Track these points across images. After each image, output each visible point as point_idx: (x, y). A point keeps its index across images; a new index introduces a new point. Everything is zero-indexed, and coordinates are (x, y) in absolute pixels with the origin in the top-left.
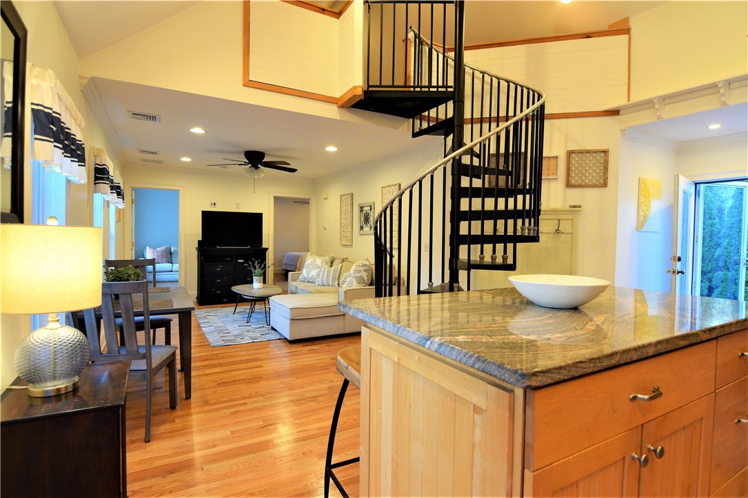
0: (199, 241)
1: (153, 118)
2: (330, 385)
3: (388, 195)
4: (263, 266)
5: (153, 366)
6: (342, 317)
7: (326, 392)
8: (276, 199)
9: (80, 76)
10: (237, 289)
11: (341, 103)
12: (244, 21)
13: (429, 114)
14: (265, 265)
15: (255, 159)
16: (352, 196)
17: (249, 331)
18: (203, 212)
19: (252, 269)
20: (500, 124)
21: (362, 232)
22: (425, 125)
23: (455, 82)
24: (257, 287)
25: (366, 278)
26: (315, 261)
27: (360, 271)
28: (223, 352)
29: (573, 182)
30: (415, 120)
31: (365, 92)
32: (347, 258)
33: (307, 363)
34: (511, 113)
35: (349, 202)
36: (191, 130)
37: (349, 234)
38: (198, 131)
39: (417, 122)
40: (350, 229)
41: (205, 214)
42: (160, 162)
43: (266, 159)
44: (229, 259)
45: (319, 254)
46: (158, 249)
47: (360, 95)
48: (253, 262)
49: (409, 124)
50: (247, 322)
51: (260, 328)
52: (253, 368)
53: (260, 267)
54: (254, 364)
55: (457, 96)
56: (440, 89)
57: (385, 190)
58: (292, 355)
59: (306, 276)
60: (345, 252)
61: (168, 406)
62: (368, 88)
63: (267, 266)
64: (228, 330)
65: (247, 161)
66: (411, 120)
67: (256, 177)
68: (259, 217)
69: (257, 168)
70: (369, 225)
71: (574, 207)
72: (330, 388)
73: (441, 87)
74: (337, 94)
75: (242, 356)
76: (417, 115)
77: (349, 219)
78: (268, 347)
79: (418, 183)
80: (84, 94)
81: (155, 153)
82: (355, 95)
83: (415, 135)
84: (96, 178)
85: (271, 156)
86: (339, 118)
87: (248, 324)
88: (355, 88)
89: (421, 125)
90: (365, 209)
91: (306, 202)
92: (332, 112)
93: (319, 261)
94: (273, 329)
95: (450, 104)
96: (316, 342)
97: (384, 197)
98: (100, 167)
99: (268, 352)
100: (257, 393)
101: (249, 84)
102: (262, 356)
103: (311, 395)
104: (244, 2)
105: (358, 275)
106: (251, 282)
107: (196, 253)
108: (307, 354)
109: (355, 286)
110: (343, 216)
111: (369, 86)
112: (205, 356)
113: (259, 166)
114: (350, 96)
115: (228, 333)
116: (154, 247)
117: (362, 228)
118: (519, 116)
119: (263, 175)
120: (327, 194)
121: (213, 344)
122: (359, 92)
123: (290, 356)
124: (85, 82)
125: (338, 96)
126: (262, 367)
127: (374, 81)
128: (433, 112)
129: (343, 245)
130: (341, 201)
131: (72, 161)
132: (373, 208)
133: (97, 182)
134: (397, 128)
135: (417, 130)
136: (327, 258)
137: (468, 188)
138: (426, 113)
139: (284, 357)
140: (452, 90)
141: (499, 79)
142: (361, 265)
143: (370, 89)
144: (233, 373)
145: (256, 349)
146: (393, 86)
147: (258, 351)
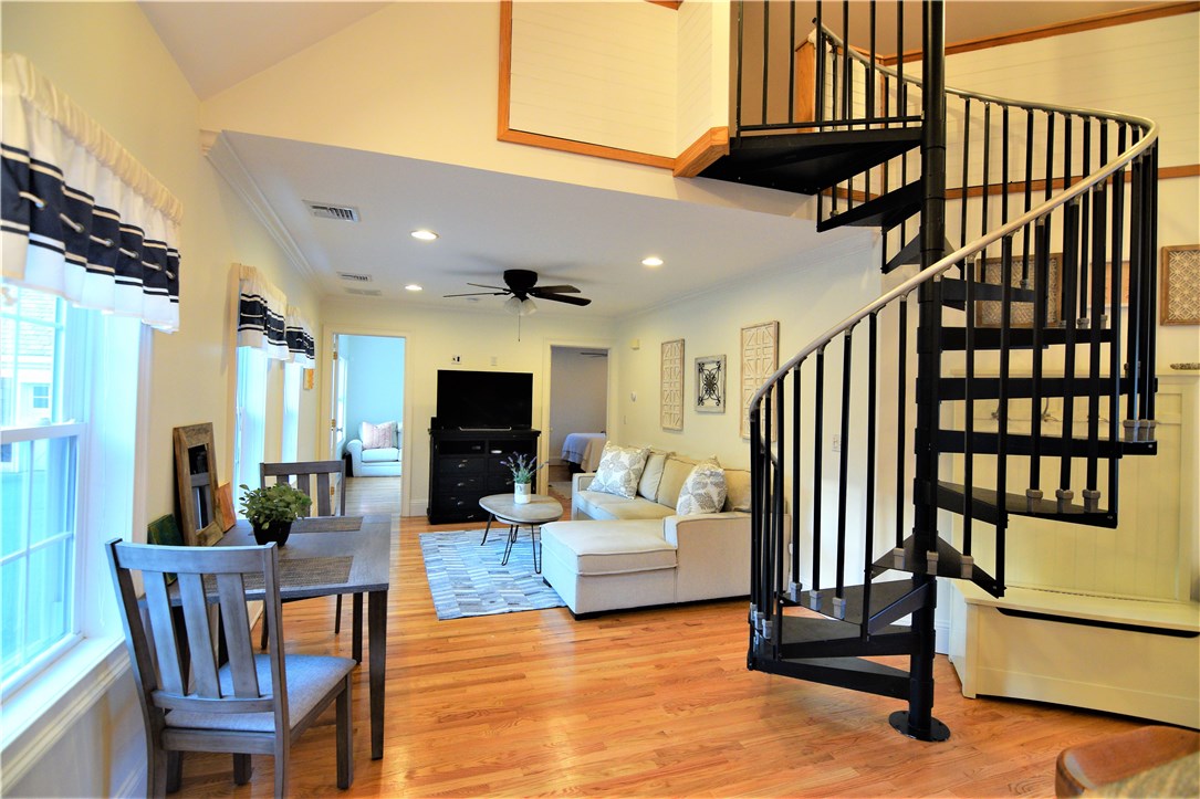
0: (433, 419)
1: (347, 214)
2: (659, 743)
3: (752, 342)
4: (531, 465)
5: (292, 724)
6: (672, 572)
7: (653, 767)
8: (556, 350)
9: (202, 131)
10: (488, 503)
11: (680, 168)
12: (502, 19)
13: (850, 186)
14: (535, 463)
15: (521, 283)
16: (683, 345)
17: (504, 585)
18: (439, 372)
19: (514, 470)
20: (1054, 193)
21: (701, 408)
22: (843, 207)
23: (924, 108)
24: (520, 500)
25: (716, 498)
26: (618, 456)
27: (705, 485)
28: (456, 632)
29: (1177, 313)
30: (824, 198)
31: (732, 140)
32: (674, 454)
33: (608, 675)
34: (1077, 170)
35: (678, 355)
36: (414, 234)
37: (677, 411)
38: (424, 235)
39: (827, 202)
40: (678, 401)
41: (442, 375)
42: (375, 293)
43: (538, 284)
44: (479, 448)
45: (624, 444)
46: (379, 426)
47: (723, 146)
48: (515, 459)
49: (809, 207)
50: (503, 564)
51: (525, 577)
52: (506, 679)
53: (526, 467)
54: (511, 669)
55: (930, 138)
56: (892, 126)
57: (747, 334)
58: (582, 648)
59: (602, 481)
60: (669, 442)
61: (334, 780)
62: (738, 133)
63: (538, 466)
64: (469, 579)
65: (508, 288)
66: (815, 197)
67: (522, 314)
68: (526, 379)
69: (523, 298)
70: (714, 397)
71: (1183, 367)
72: (661, 753)
73: (894, 120)
74: (673, 153)
75: (489, 645)
76: (826, 187)
77: (678, 385)
78: (536, 627)
79: (866, 321)
80: (212, 164)
81: (365, 278)
82: (712, 147)
83: (823, 226)
84: (243, 320)
85: (546, 277)
86: (676, 198)
87: (504, 568)
88: (713, 132)
89: (834, 207)
90: (706, 367)
91: (602, 354)
92: (662, 186)
93: (625, 458)
94: (546, 582)
95: (914, 155)
96: (624, 620)
97: (745, 347)
98: (249, 300)
99: (536, 640)
100: (512, 754)
101: (509, 136)
102: (526, 648)
103: (623, 774)
104: (502, 3)
105: (702, 491)
106: (511, 490)
107: (427, 438)
108: (607, 648)
109: (696, 512)
110: (666, 378)
111: (741, 129)
112: (423, 641)
113: (528, 295)
114: (702, 149)
115: (469, 587)
116: (372, 423)
117: (701, 400)
118: (1098, 173)
119: (533, 311)
120: (638, 341)
121: (443, 613)
122: (722, 139)
123: (577, 652)
124: (211, 141)
125: (674, 155)
126: (524, 677)
127: (752, 117)
128: (858, 181)
129: (664, 428)
130: (662, 353)
131: (117, 282)
132: (722, 366)
133: (243, 326)
134: (788, 214)
135: (826, 216)
136: (639, 451)
137: (961, 330)
138: (844, 184)
139: (566, 653)
140: (920, 124)
141: (1004, 105)
142: (708, 473)
143: (743, 134)
144: (471, 690)
145: (515, 629)
146: (791, 125)
147: (518, 635)
